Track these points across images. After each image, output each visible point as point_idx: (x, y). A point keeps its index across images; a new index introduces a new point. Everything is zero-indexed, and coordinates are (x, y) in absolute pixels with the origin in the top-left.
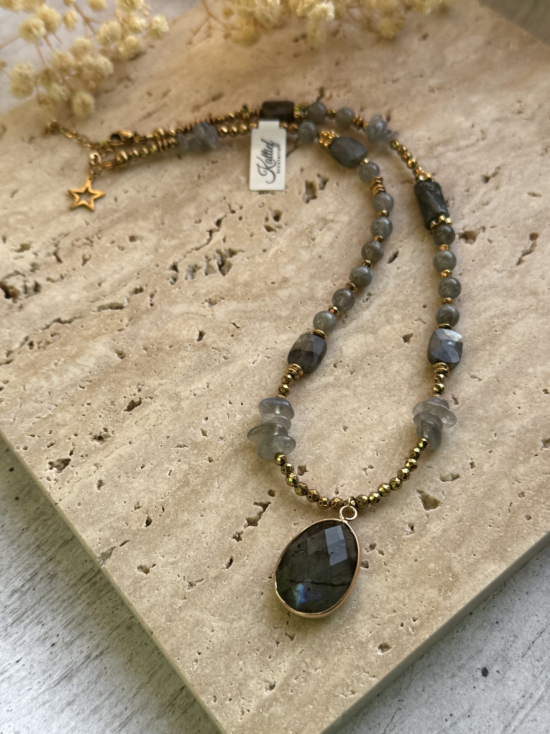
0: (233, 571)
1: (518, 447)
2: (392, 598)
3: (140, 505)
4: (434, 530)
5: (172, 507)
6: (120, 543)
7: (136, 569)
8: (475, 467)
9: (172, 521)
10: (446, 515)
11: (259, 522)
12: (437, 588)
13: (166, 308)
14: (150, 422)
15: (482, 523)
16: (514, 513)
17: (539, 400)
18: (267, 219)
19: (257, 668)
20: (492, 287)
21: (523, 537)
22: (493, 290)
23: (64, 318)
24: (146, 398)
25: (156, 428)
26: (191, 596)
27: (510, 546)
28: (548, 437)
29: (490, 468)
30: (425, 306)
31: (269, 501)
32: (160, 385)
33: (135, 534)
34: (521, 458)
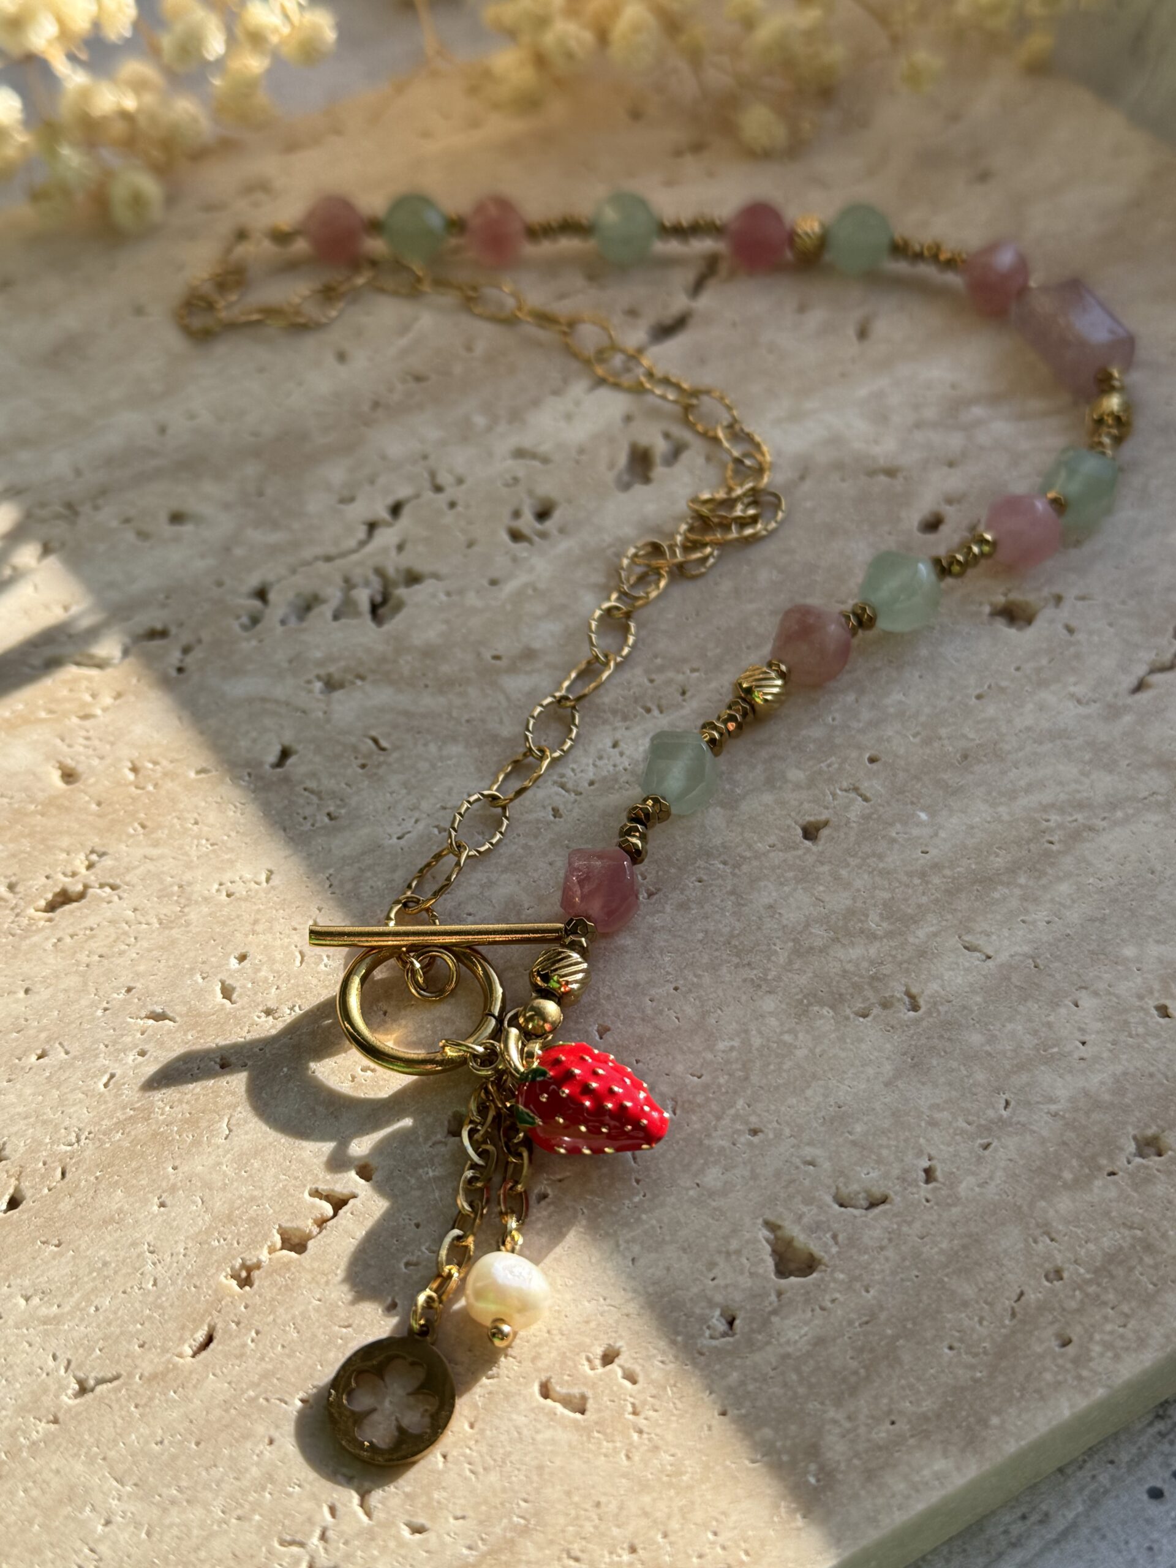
0: (206, 1366)
1: (1064, 1143)
2: (634, 1510)
3: (6, 1151)
4: (792, 1335)
5: (88, 1171)
8: (935, 1180)
9: (77, 1205)
10: (833, 1301)
11: (311, 1244)
12: (767, 1500)
13: (214, 681)
14: (93, 945)
15: (929, 1335)
16: (1023, 1322)
17: (1141, 1030)
18: (517, 514)
20: (1057, 735)
21: (1038, 1391)
22: (1058, 742)
24: (102, 886)
25: (105, 962)
26: (73, 1418)
27: (998, 1412)
28: (1151, 1132)
29: (977, 1189)
30: (872, 760)
31: (356, 1191)
32: (148, 859)
34: (1068, 1175)
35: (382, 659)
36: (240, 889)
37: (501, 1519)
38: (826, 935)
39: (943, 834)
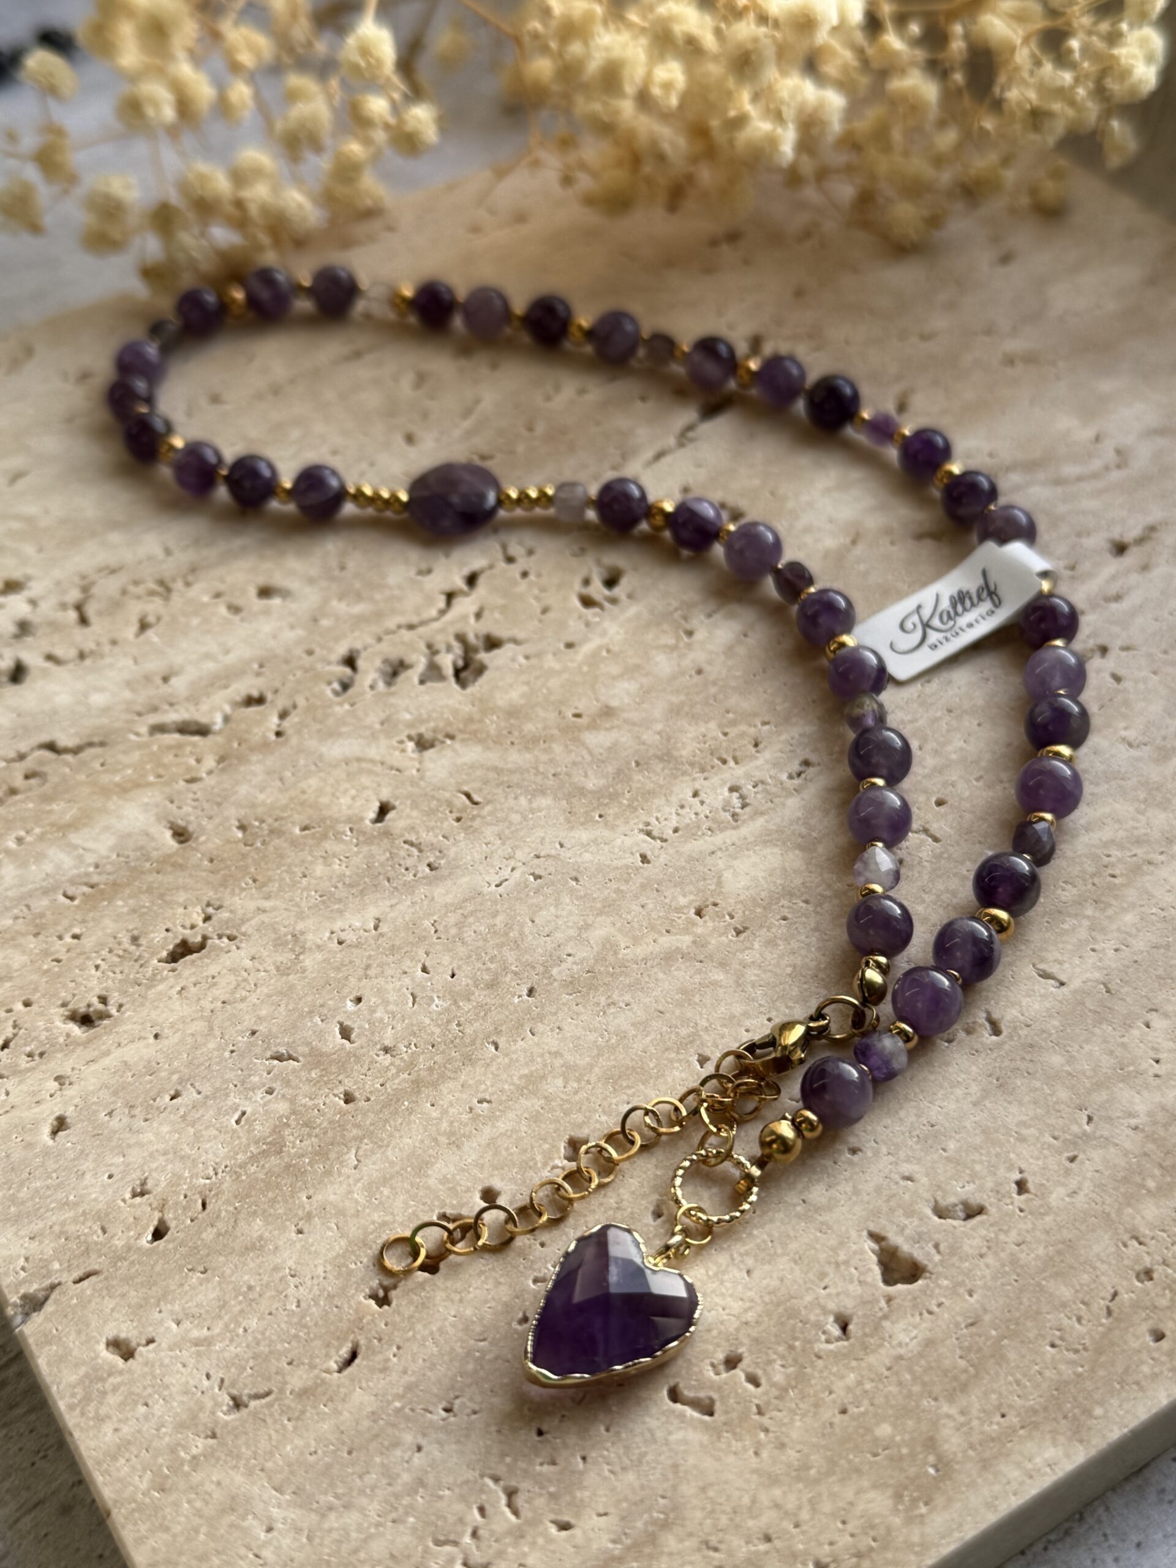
0: (352, 1380)
1: (1146, 1154)
2: (767, 1503)
3: (149, 1186)
4: (903, 1337)
5: (228, 1202)
6: (76, 1274)
7: (102, 1346)
8: (1027, 1191)
9: (219, 1234)
10: (940, 1305)
11: (443, 1264)
12: (890, 1492)
13: (312, 743)
14: (216, 992)
15: (1031, 1334)
16: (1119, 1320)
18: (587, 582)
21: (1137, 1383)
22: (1113, 783)
23: (64, 740)
24: (220, 937)
25: (228, 1007)
26: (229, 1432)
27: (1101, 1403)
29: (1067, 1199)
30: (940, 803)
32: (261, 910)
33: (118, 1258)
34: (1151, 1184)
35: (470, 720)
36: (350, 937)
37: (641, 1515)
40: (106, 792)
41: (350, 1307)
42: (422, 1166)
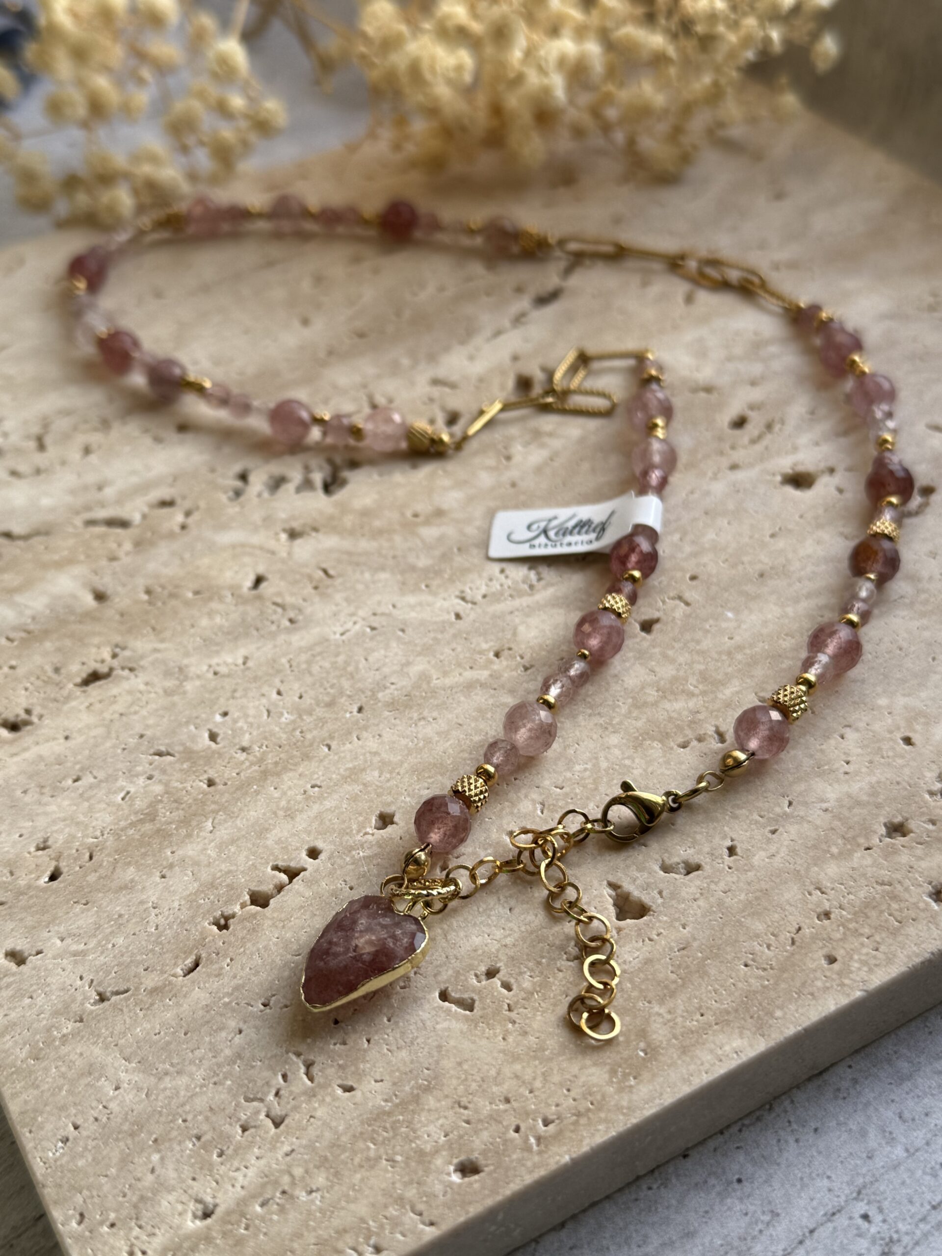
0: (193, 982)
1: (832, 829)
2: (509, 1075)
3: (49, 843)
5: (109, 855)
7: (1, 955)
8: (736, 854)
9: (100, 878)
10: (658, 935)
11: (272, 901)
12: (608, 1067)
13: (208, 534)
14: (116, 707)
15: (730, 957)
16: (801, 947)
17: (891, 754)
19: (187, 1172)
21: (812, 994)
24: (123, 669)
25: (124, 719)
26: (93, 1018)
27: (781, 1008)
28: (898, 819)
29: (767, 860)
30: (693, 578)
31: (306, 866)
32: (156, 650)
33: (20, 893)
34: (835, 850)
35: (331, 518)
36: (223, 670)
37: (409, 1082)
38: (656, 694)
39: (744, 626)
40: (45, 566)
41: (197, 931)
42: (262, 831)
